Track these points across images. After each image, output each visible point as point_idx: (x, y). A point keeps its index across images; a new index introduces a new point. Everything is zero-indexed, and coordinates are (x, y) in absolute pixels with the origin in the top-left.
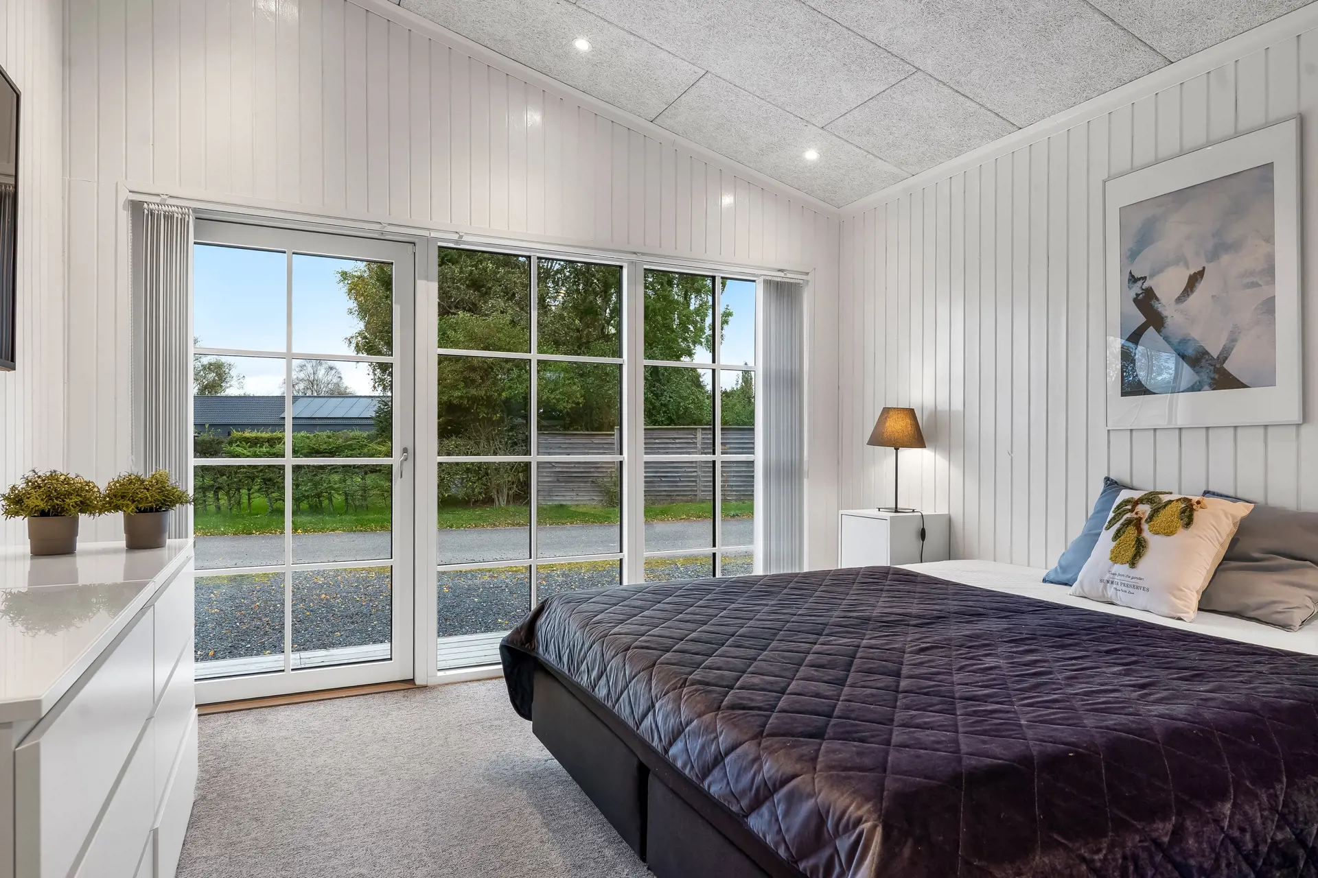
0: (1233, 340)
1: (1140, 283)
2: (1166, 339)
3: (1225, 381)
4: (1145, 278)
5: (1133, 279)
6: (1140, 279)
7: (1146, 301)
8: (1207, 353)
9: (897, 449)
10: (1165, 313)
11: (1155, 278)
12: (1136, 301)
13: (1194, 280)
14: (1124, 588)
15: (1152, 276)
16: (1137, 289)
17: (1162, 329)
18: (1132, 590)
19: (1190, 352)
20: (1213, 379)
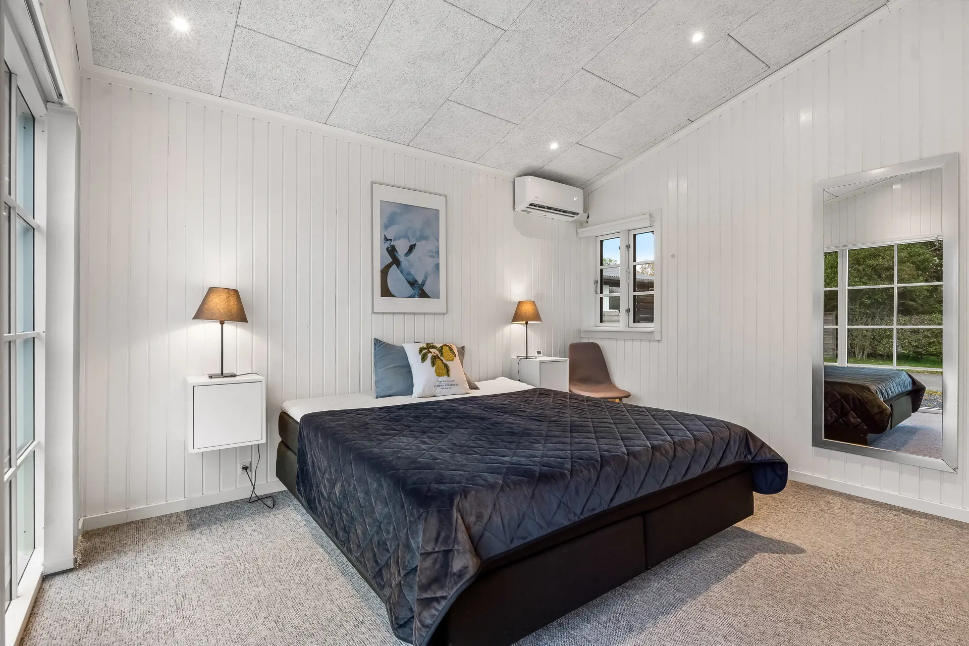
0: (426, 278)
1: (389, 242)
2: (401, 272)
3: (423, 295)
4: (391, 240)
5: (386, 239)
6: (389, 240)
7: (392, 251)
8: (417, 281)
9: (222, 323)
10: (401, 260)
11: (396, 242)
12: (387, 249)
13: (412, 248)
14: (446, 387)
15: (395, 240)
16: (387, 244)
17: (400, 267)
18: (450, 387)
19: (411, 280)
20: (419, 293)
